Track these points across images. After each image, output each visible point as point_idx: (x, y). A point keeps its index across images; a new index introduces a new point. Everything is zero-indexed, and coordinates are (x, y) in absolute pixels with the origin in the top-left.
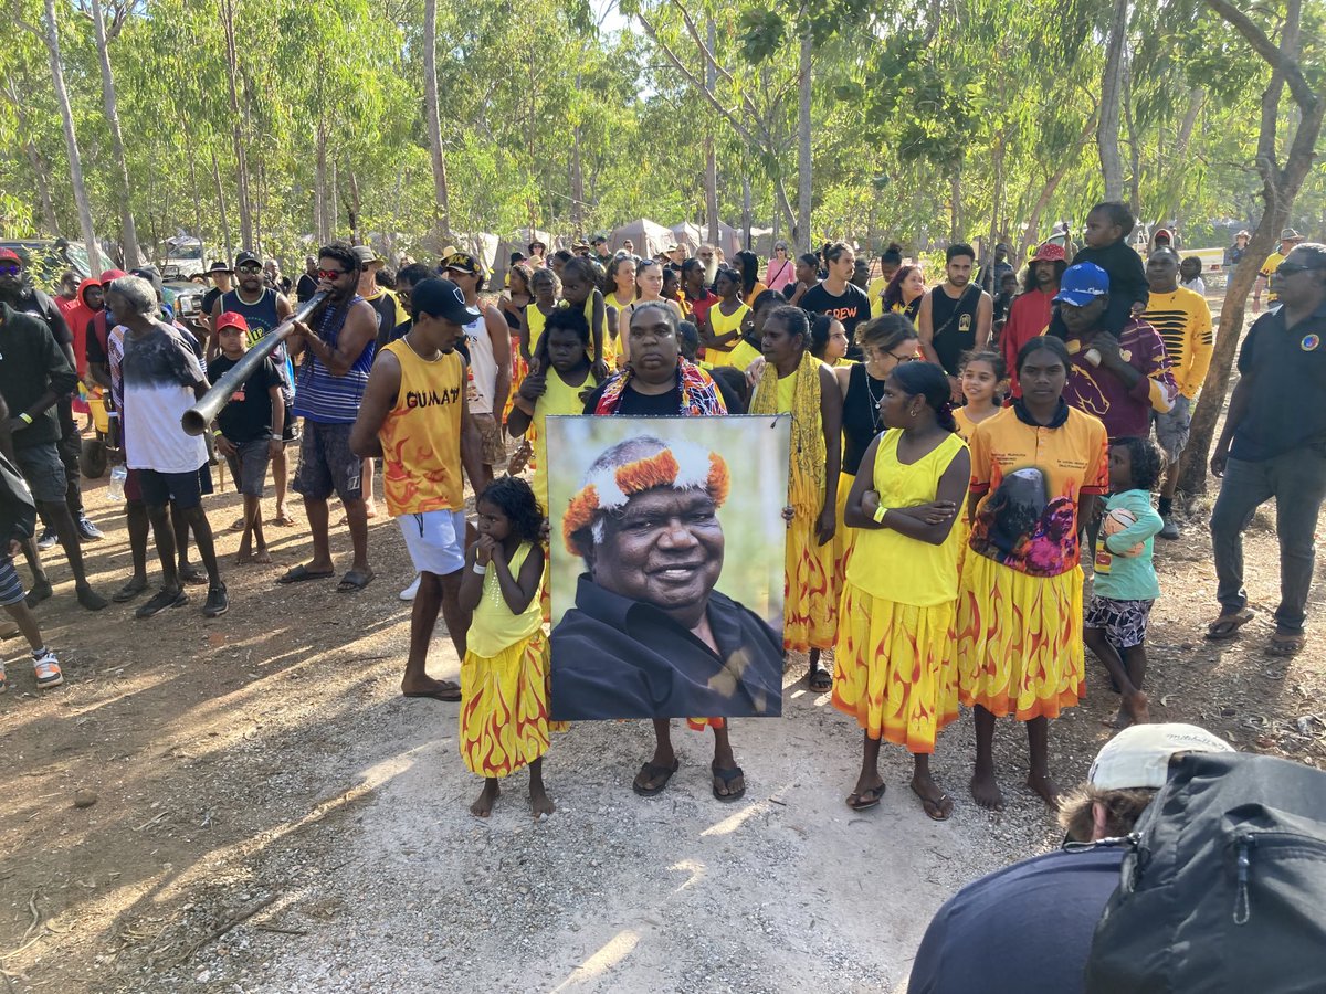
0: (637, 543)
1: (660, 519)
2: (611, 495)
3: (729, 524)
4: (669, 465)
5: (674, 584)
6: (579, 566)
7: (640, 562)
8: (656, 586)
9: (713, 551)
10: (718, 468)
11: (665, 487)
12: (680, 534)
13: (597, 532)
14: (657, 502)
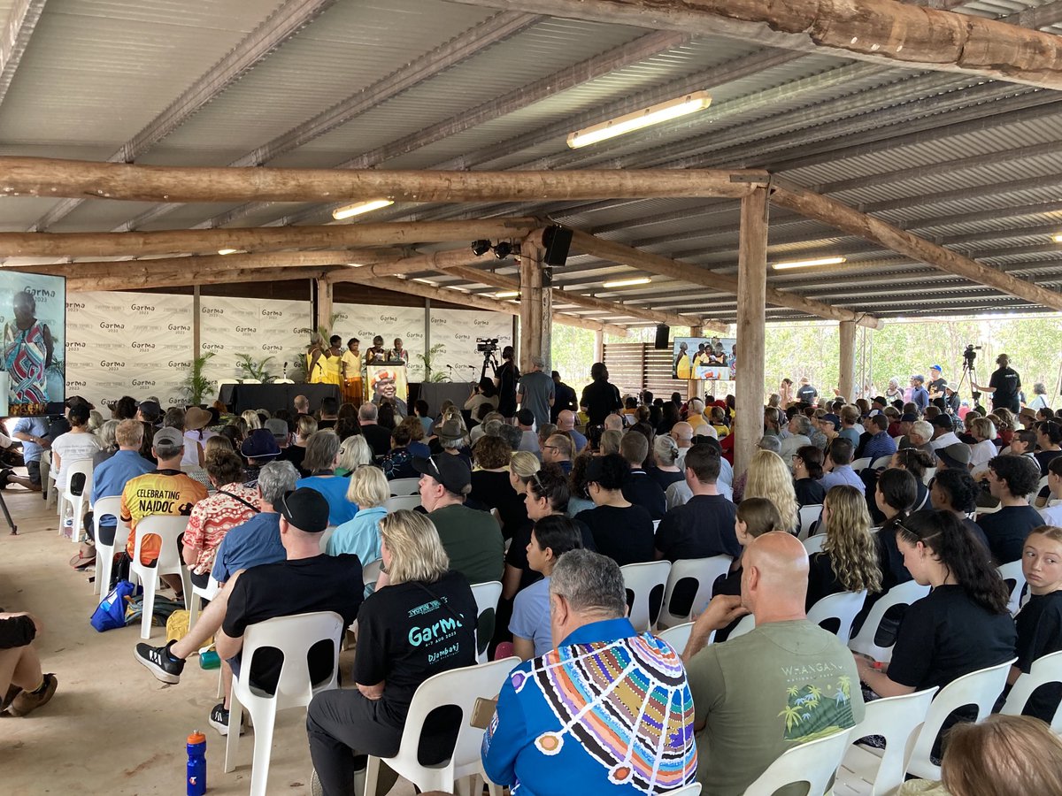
0: (383, 387)
1: (386, 383)
2: (378, 380)
3: (396, 384)
4: (387, 373)
5: (389, 395)
6: (374, 392)
7: (383, 391)
8: (386, 396)
9: (395, 389)
10: (395, 375)
11: (386, 378)
12: (389, 386)
13: (376, 386)
14: (386, 380)
